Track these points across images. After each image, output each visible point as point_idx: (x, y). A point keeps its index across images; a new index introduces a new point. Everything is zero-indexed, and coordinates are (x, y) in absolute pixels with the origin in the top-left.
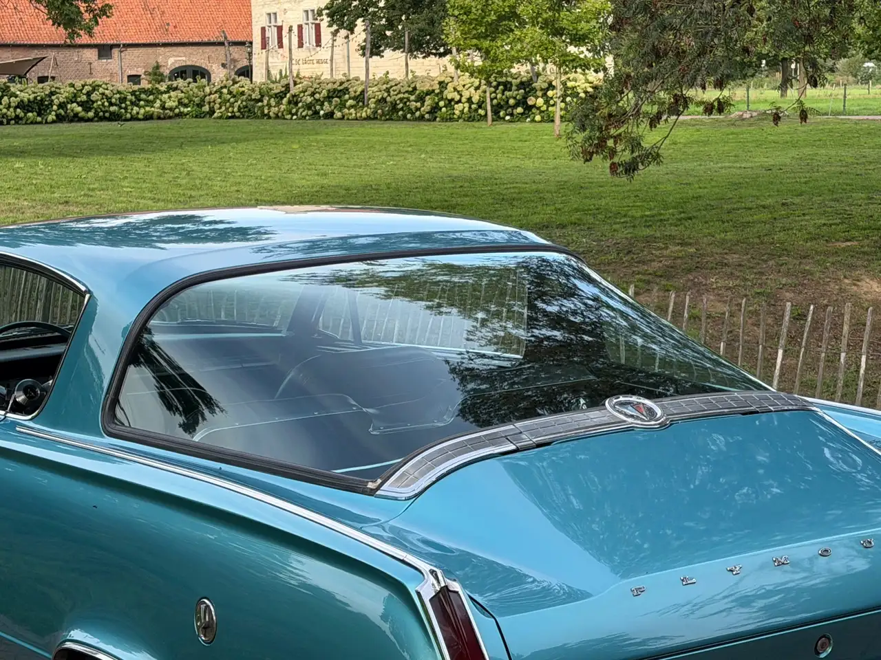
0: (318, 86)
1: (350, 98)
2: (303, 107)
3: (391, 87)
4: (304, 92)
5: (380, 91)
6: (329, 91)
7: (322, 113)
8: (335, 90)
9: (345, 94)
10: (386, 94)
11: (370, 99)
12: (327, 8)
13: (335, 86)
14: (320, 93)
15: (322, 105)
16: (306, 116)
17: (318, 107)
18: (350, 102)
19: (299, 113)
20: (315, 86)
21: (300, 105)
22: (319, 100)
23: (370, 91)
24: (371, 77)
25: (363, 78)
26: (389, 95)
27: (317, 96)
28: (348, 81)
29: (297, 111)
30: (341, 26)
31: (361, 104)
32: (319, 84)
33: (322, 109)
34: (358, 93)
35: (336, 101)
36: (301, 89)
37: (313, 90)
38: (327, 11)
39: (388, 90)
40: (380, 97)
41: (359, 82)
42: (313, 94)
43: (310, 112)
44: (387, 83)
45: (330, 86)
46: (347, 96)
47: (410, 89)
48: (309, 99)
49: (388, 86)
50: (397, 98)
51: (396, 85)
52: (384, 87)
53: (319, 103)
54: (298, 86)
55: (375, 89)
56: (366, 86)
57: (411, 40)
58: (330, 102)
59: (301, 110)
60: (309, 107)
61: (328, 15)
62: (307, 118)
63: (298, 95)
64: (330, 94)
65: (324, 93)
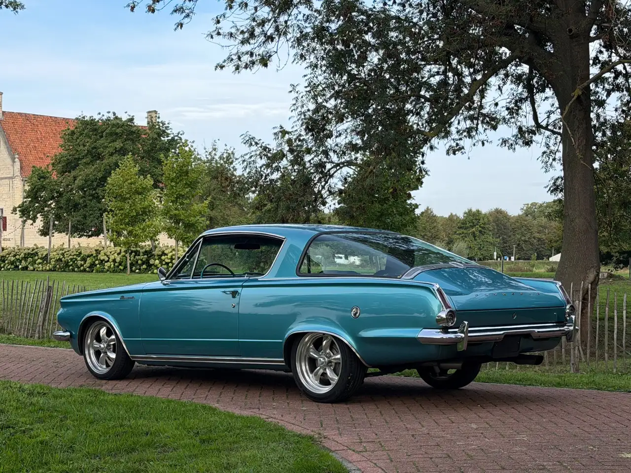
0: (18, 251)
1: (38, 259)
2: (8, 263)
3: (65, 252)
4: (9, 254)
5: (58, 255)
6: (25, 254)
7: (20, 267)
8: (29, 254)
9: (36, 256)
10: (62, 257)
11: (51, 259)
12: (19, 207)
13: (29, 251)
14: (19, 255)
15: (21, 262)
16: (10, 269)
17: (18, 264)
18: (39, 261)
19: (5, 267)
20: (17, 251)
21: (6, 262)
22: (19, 259)
23: (52, 255)
24: (52, 247)
25: (47, 247)
26: (64, 257)
27: (17, 257)
28: (37, 248)
29: (4, 266)
30: (28, 218)
31: (45, 262)
32: (19, 250)
33: (21, 265)
34: (44, 255)
35: (30, 260)
36: (7, 253)
37: (15, 253)
38: (20, 209)
39: (63, 254)
40: (58, 258)
41: (44, 249)
42: (15, 256)
43: (13, 267)
44: (63, 250)
45: (26, 251)
46: (36, 257)
47: (78, 253)
48: (13, 259)
49: (63, 252)
50: (68, 259)
51: (68, 251)
52: (61, 252)
53: (19, 261)
54: (5, 251)
55: (55, 253)
56: (49, 252)
57: (73, 227)
58: (26, 261)
59: (7, 265)
60: (12, 263)
61: (20, 211)
62: (11, 270)
63: (6, 256)
64: (26, 256)
65: (22, 255)
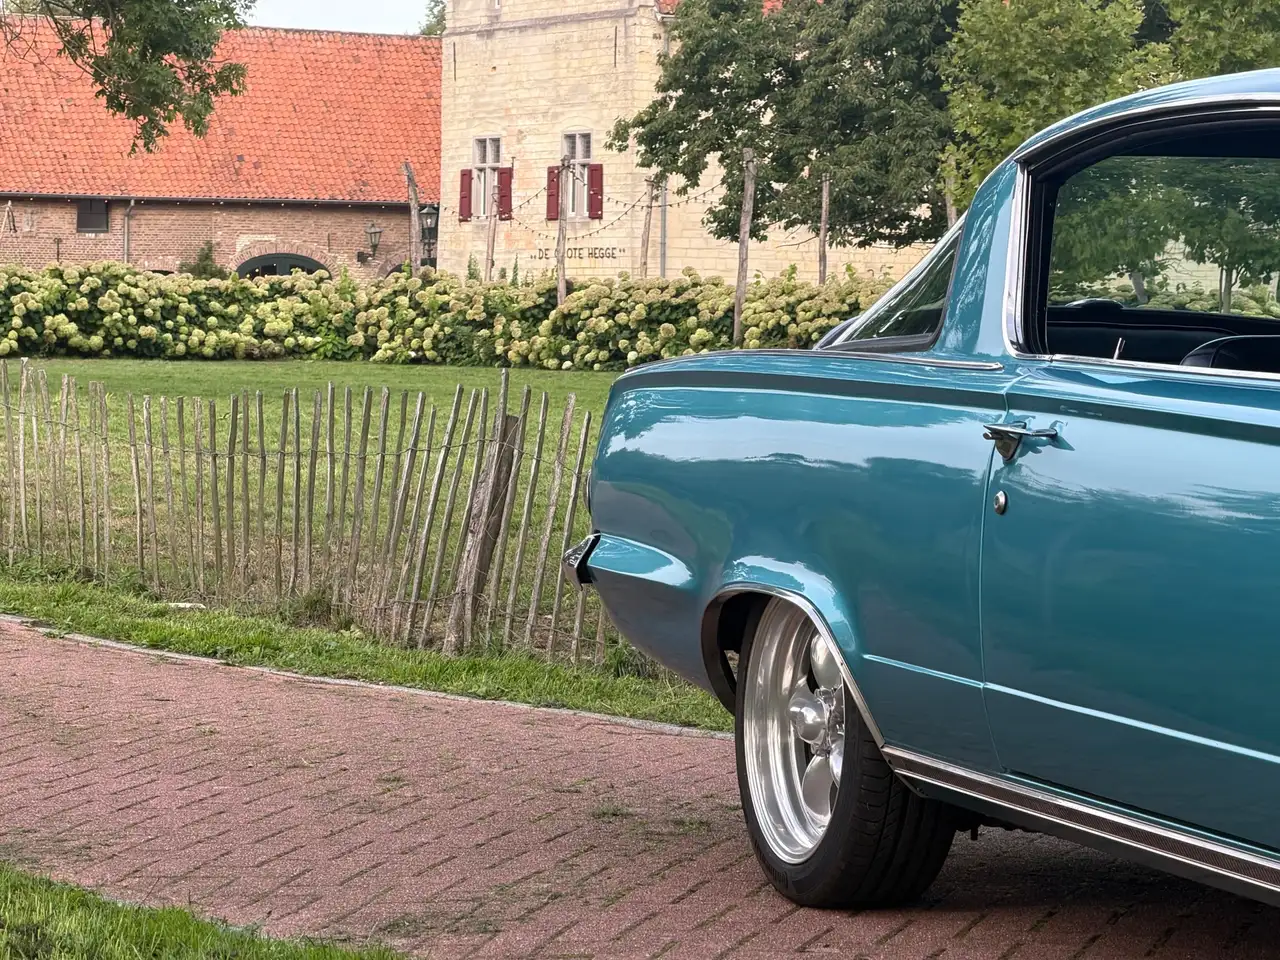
0: (625, 295)
1: (699, 326)
2: (587, 342)
3: (800, 302)
4: (592, 308)
5: (773, 311)
6: (650, 306)
7: (632, 356)
8: (664, 305)
9: (689, 315)
10: (786, 318)
11: (749, 327)
12: (640, 123)
13: (666, 296)
14: (628, 312)
15: (633, 338)
16: (593, 362)
17: (623, 343)
18: (701, 334)
19: (577, 357)
20: (619, 294)
21: (581, 336)
22: (627, 327)
23: (748, 312)
24: (751, 280)
25: (731, 280)
26: (794, 320)
27: (622, 318)
28: (695, 285)
29: (573, 352)
30: (669, 167)
31: (724, 338)
32: (626, 290)
33: (634, 349)
34: (720, 313)
35: (668, 331)
36: (584, 300)
37: (611, 303)
38: (641, 130)
39: (791, 309)
40: (772, 323)
41: (718, 290)
42: (612, 313)
43: (604, 354)
44: (790, 293)
45: (654, 296)
46: (692, 320)
47: (845, 308)
48: (604, 325)
49: (792, 299)
50: (812, 326)
51: (811, 298)
52: (783, 300)
53: (626, 333)
54: (575, 295)
55: (760, 305)
56: (738, 299)
57: (835, 201)
58: (653, 333)
59: (583, 349)
60: (601, 341)
61: (641, 140)
62: (597, 366)
63: (578, 314)
64: (655, 313)
65: (640, 311)
